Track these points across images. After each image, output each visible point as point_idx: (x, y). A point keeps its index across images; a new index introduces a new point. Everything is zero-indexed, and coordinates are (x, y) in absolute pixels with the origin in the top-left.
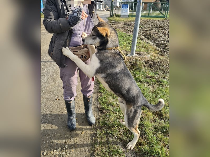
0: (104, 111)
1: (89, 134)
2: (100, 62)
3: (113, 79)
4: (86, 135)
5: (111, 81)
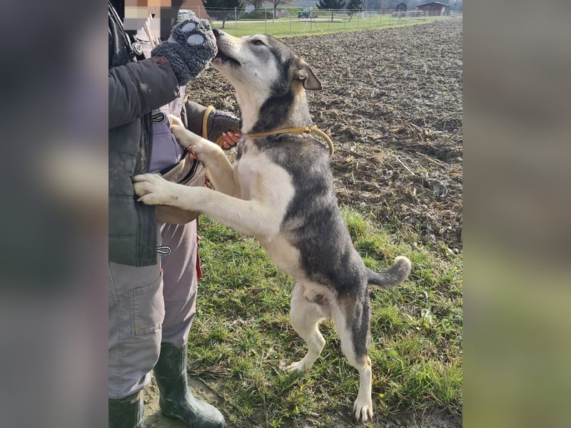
0: (217, 369)
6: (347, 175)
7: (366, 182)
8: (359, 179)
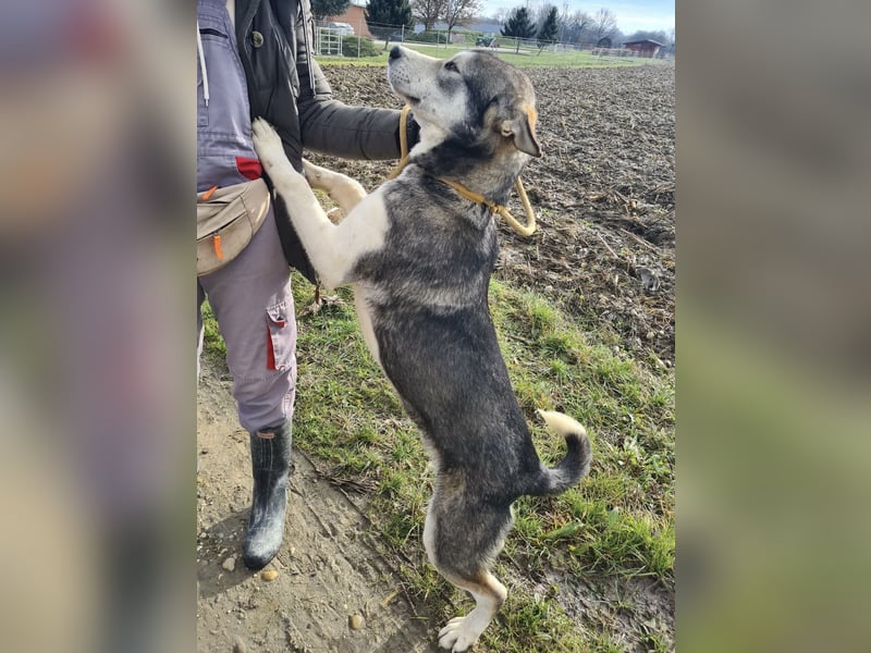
0: (362, 480)
1: (381, 608)
2: (391, 230)
3: (403, 329)
4: (376, 624)
5: (394, 336)
6: (530, 248)
7: (554, 261)
8: (544, 254)
